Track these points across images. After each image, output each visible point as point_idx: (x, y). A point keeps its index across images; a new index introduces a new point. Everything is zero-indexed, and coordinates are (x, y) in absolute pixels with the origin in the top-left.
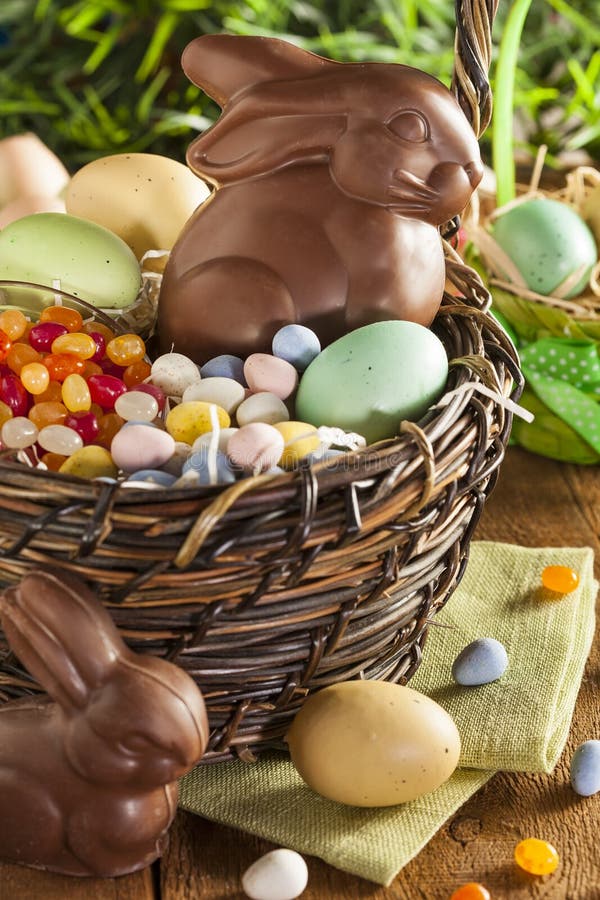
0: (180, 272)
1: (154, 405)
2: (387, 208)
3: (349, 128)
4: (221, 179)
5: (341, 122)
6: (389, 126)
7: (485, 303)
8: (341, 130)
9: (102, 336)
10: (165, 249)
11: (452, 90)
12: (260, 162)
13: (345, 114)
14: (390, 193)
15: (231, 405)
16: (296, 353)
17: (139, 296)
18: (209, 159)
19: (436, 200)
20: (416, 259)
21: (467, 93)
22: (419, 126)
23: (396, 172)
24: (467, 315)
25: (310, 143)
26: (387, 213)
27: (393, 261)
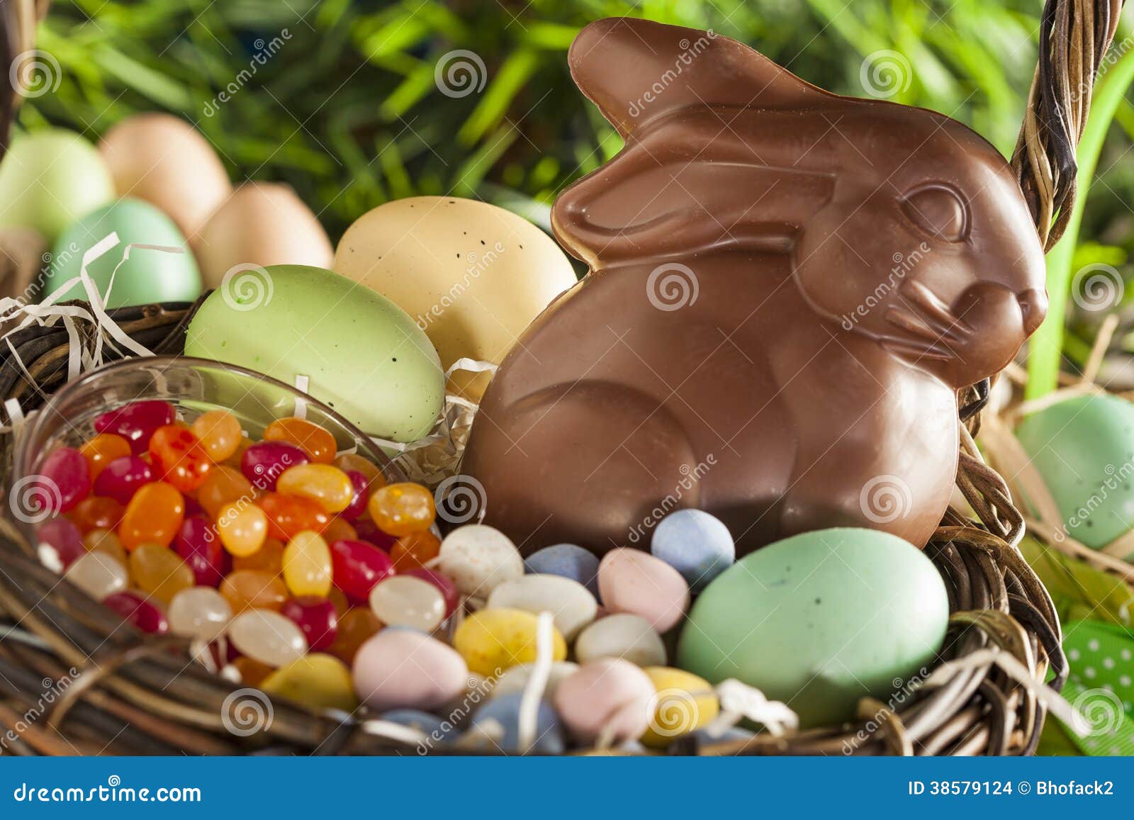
0: (510, 397)
1: (439, 605)
2: (880, 342)
3: (836, 199)
4: (605, 255)
5: (824, 188)
6: (904, 206)
7: (1013, 533)
8: (822, 200)
9: (366, 480)
10: (488, 361)
11: (1012, 166)
12: (679, 233)
13: (833, 175)
14: (888, 318)
15: (571, 625)
16: (692, 558)
17: (435, 429)
18: (590, 219)
19: (964, 342)
20: (913, 436)
21: (1038, 176)
22: (953, 213)
23: (905, 282)
24: (983, 545)
25: (767, 214)
26: (877, 348)
27: (877, 431)
